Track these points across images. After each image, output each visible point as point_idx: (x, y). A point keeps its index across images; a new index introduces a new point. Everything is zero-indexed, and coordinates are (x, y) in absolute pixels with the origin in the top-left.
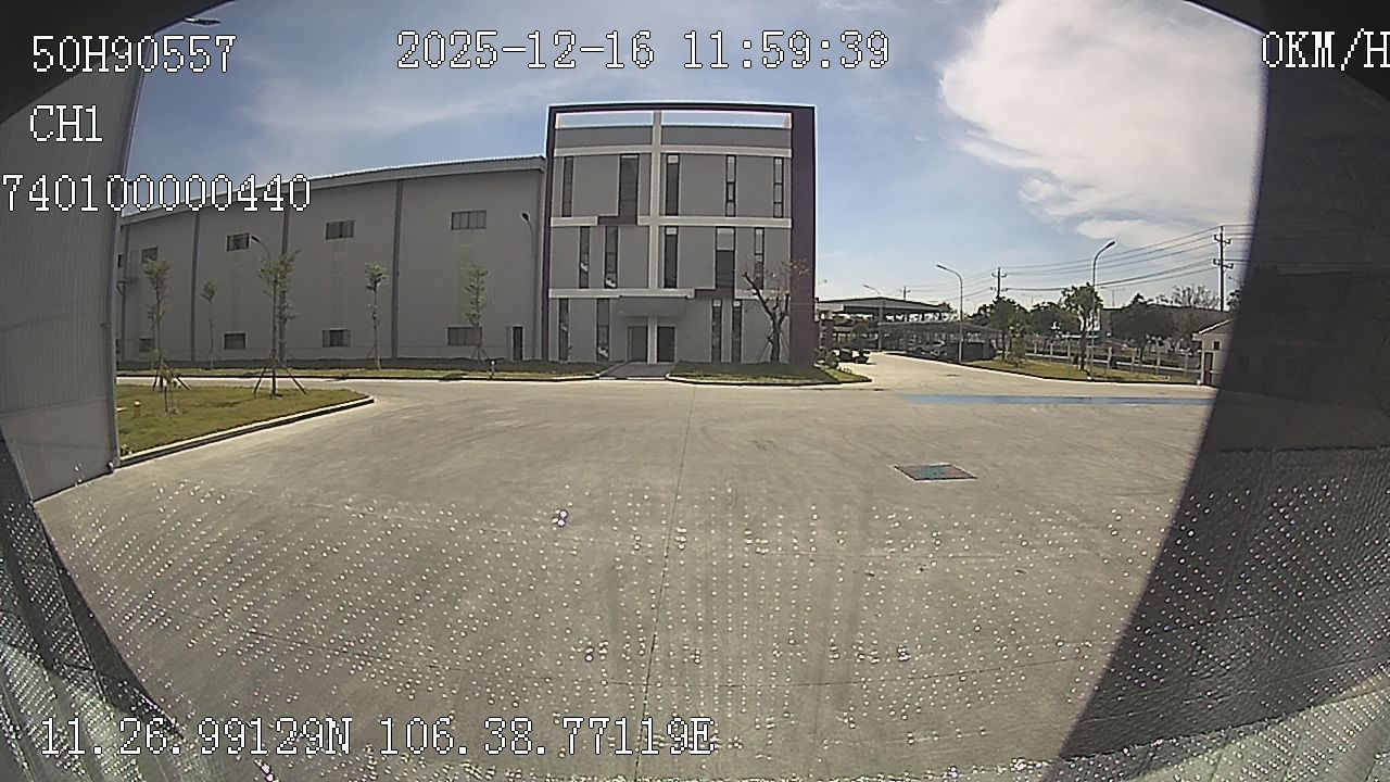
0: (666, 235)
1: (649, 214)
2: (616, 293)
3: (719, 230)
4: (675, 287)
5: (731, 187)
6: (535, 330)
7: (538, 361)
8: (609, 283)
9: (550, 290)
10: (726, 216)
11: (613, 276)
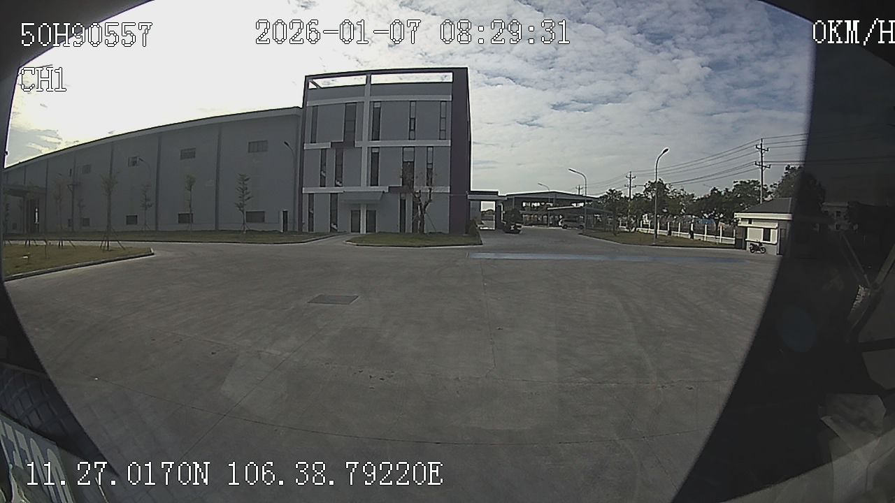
0: (372, 153)
1: (362, 140)
2: (341, 190)
3: (405, 149)
4: (377, 185)
5: (412, 121)
6: (294, 212)
7: (296, 232)
8: (338, 183)
9: (303, 189)
10: (409, 139)
11: (340, 179)
